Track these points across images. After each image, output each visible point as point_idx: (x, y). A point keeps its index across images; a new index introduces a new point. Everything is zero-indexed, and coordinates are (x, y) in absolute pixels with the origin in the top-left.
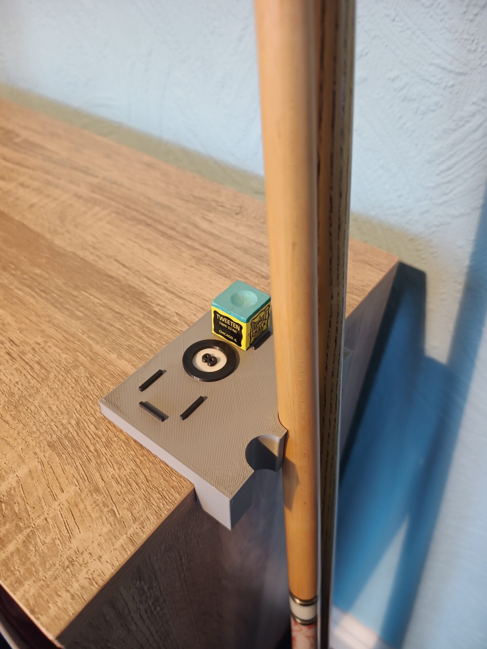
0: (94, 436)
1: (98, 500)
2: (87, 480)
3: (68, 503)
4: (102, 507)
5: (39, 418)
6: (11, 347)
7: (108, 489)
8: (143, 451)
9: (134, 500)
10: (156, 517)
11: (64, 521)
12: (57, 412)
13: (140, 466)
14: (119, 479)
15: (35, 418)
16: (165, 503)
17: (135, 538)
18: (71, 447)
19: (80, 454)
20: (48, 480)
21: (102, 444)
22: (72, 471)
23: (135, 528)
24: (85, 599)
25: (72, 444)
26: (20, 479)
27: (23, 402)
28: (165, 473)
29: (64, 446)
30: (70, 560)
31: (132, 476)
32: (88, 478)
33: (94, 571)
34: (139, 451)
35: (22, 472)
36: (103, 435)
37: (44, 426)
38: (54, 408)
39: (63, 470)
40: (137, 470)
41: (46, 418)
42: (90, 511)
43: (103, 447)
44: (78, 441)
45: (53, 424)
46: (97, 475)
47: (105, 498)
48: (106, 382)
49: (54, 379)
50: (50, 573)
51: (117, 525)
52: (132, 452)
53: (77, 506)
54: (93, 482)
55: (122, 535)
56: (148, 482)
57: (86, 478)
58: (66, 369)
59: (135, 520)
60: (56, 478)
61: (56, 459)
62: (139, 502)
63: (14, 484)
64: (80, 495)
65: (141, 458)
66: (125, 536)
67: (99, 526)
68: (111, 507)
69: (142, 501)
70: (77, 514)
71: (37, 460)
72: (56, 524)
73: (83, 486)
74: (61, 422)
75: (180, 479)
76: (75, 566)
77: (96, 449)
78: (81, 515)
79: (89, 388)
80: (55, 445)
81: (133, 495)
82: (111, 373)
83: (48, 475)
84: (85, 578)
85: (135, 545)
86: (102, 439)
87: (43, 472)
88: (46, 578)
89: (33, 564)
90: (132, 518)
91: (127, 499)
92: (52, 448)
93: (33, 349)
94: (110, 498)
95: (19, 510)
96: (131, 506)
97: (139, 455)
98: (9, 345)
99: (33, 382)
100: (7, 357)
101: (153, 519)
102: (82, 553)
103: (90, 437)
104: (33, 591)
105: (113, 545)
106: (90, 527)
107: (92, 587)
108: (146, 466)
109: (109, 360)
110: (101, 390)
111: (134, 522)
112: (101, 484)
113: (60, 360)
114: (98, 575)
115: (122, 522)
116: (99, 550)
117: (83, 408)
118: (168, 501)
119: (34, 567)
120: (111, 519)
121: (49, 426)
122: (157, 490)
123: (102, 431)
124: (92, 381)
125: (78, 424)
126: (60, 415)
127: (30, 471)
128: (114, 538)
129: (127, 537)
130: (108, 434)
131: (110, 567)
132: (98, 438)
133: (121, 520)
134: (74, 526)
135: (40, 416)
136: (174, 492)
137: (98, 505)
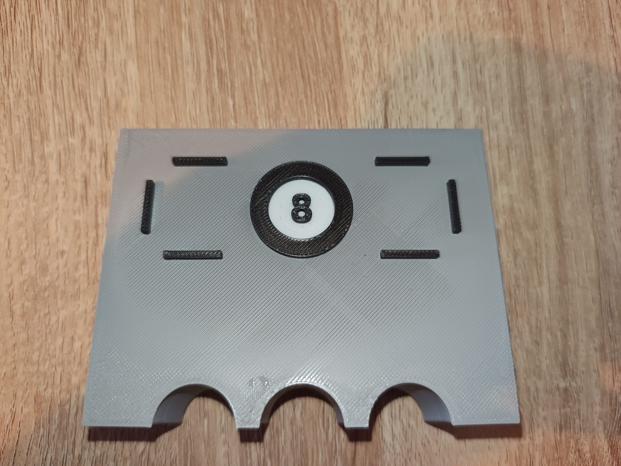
92: (37, 406)
121: (54, 369)
126: (76, 365)
135: (53, 342)
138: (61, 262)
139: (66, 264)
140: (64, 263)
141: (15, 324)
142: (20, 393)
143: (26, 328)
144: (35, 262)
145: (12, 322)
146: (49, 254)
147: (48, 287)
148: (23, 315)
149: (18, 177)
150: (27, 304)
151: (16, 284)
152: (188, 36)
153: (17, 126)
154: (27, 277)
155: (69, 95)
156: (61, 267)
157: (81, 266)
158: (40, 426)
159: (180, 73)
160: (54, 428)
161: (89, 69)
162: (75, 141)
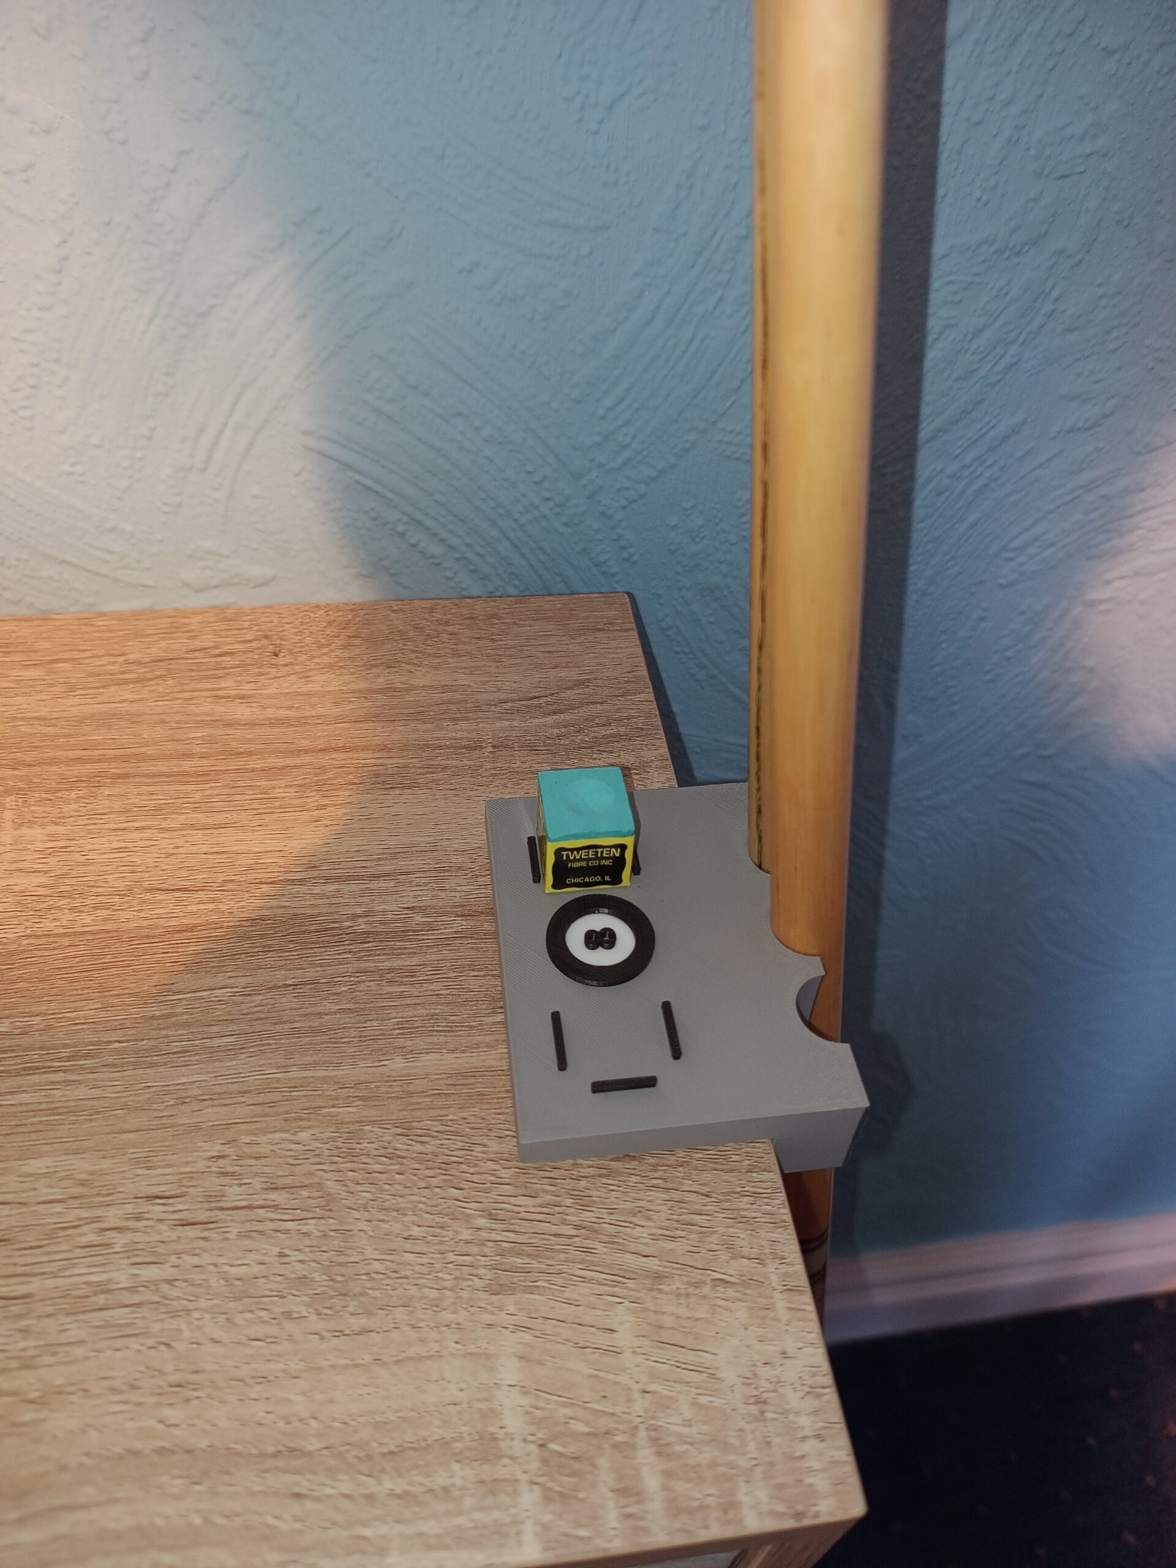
1: (678, 1289)
2: (625, 1281)
3: (643, 1336)
4: (697, 1291)
5: (413, 1270)
6: (171, 1209)
7: (671, 1260)
8: (646, 1161)
9: (724, 1237)
10: (780, 1230)
11: (672, 1365)
12: (431, 1234)
13: (671, 1186)
14: (668, 1233)
15: (407, 1278)
16: (766, 1200)
17: (791, 1282)
18: (533, 1260)
19: (562, 1256)
20: (566, 1340)
21: (572, 1210)
22: (585, 1291)
23: (774, 1270)
24: (836, 1421)
26: (522, 1384)
27: (343, 1273)
28: (716, 1163)
29: (520, 1270)
30: (753, 1400)
31: (679, 1211)
32: (622, 1275)
33: (800, 1377)
34: (642, 1168)
35: (509, 1371)
36: (558, 1196)
37: (440, 1275)
38: (416, 1231)
39: (570, 1304)
40: (674, 1196)
41: (425, 1260)
42: (690, 1315)
43: (581, 1213)
44: (531, 1241)
45: (451, 1257)
46: (628, 1259)
47: (685, 1276)
48: (447, 1116)
49: (344, 1188)
50: (752, 1446)
51: (748, 1291)
52: (634, 1179)
53: (661, 1327)
54: (636, 1273)
55: (772, 1298)
56: (711, 1197)
57: (618, 1279)
58: (342, 1155)
59: (760, 1260)
60: (576, 1326)
61: (535, 1299)
62: (734, 1233)
63: (525, 1401)
64: (645, 1309)
65: (657, 1174)
66: (777, 1295)
67: (728, 1319)
68: (708, 1279)
69: (736, 1229)
70: (678, 1338)
71: (506, 1332)
72: (668, 1381)
73: (631, 1293)
74: (460, 1240)
75: (743, 1150)
76: (768, 1400)
77: (577, 1226)
78: (683, 1332)
79: (429, 1148)
80: (502, 1282)
81: (715, 1232)
82: (433, 1095)
83: (559, 1333)
84: (802, 1398)
85: (803, 1291)
86: (563, 1204)
87: (542, 1338)
88: (755, 1459)
89: (713, 1465)
90: (754, 1262)
91: (714, 1247)
92: (505, 1291)
93: (225, 1174)
94: (690, 1269)
95: (587, 1424)
96: (732, 1250)
97: (649, 1173)
98: (161, 1208)
99: (311, 1226)
100: (190, 1232)
101: (779, 1235)
102: (756, 1375)
103: (541, 1217)
104: (762, 1495)
105: (778, 1320)
106: (717, 1333)
107: (826, 1398)
108: (678, 1177)
109: (399, 1077)
110: (456, 1133)
111: (764, 1265)
112: (653, 1264)
113: (307, 1148)
114: (812, 1377)
115: (748, 1282)
116: (770, 1347)
117: (465, 1186)
118: (767, 1196)
119: (719, 1465)
120: (730, 1292)
121: (450, 1266)
123: (546, 1192)
124: (419, 1134)
126: (445, 1233)
127: (522, 1358)
128: (767, 1311)
129: (780, 1293)
130: (563, 1188)
131: (810, 1350)
132: (556, 1208)
133: (743, 1280)
134: (697, 1356)
135: (410, 1268)
136: (758, 1176)
137: (688, 1295)
139: (299, 1250)
140: (297, 1253)
141: (380, 1328)
142: (486, 1318)
143: (387, 1310)
144: (291, 1297)
145: (378, 1332)
146: (282, 1275)
149: (156, 1328)
150: (351, 1309)
151: (320, 1326)
152: (9, 1097)
153: (76, 1333)
155: (48, 1253)
156: (302, 1257)
157: (304, 1229)
158: (533, 1286)
159: (61, 1104)
160: (538, 1265)
161: (16, 1227)
162: (120, 1241)
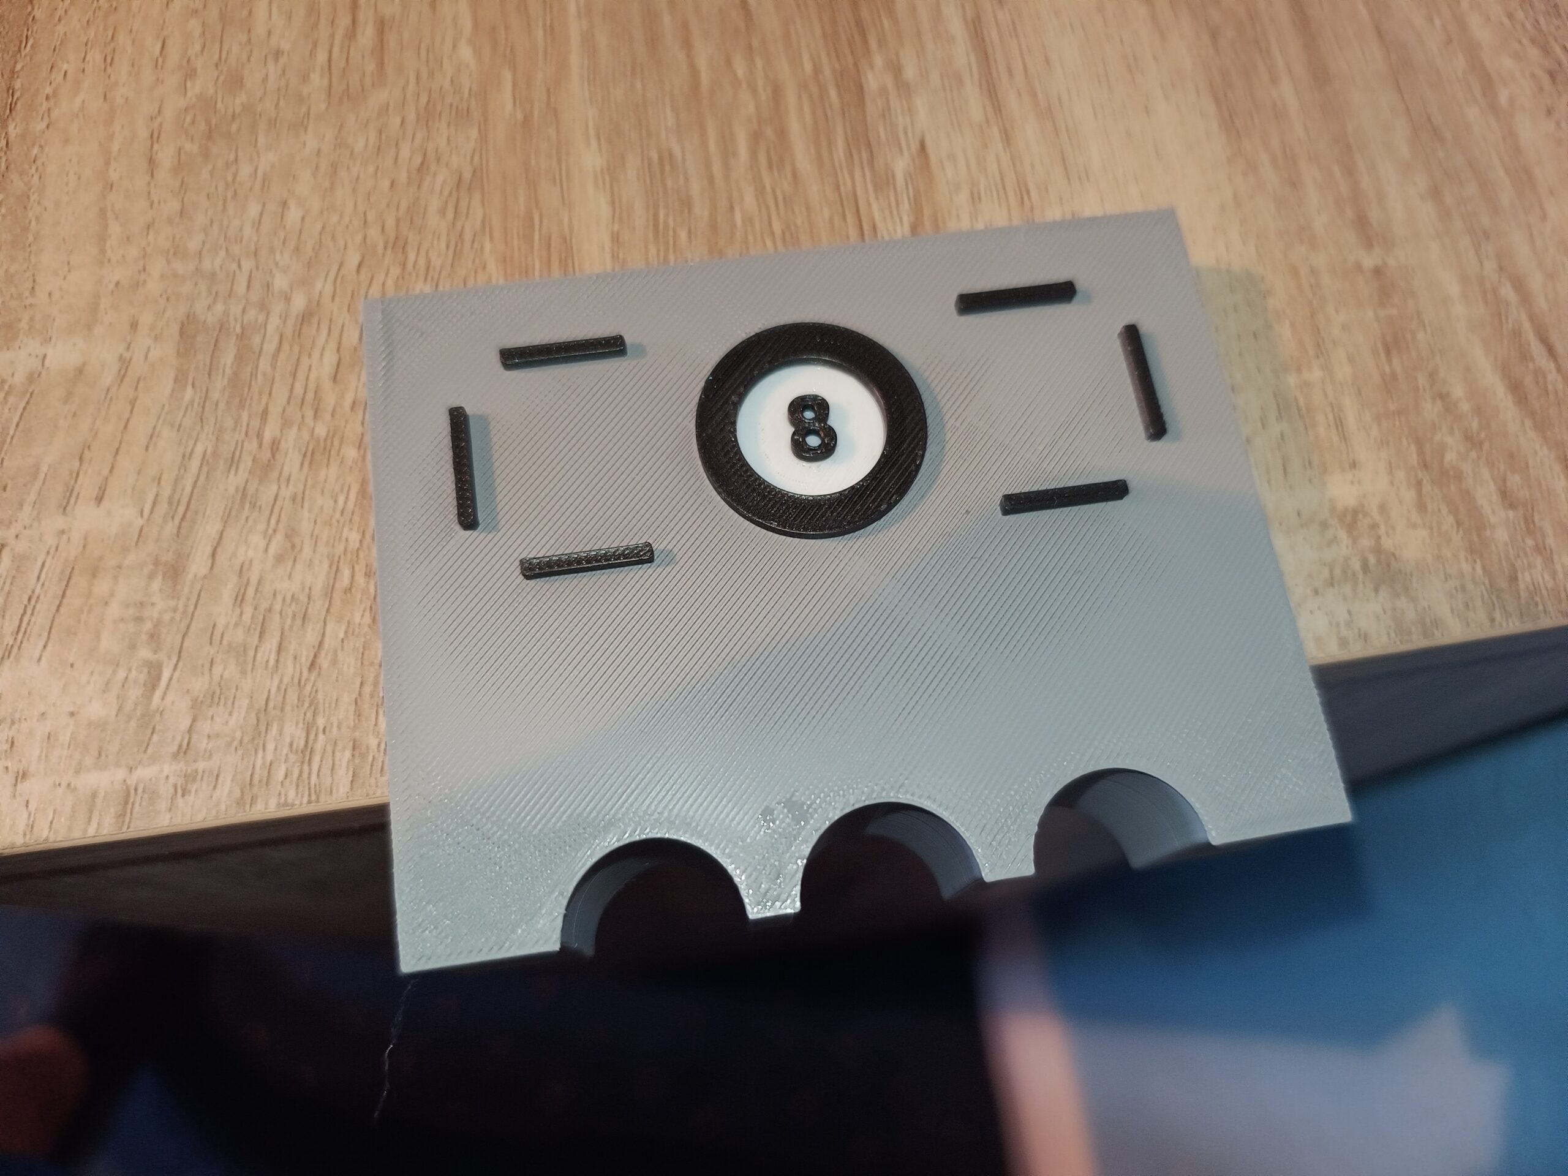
0: (310, 396)
1: (153, 604)
2: (177, 520)
3: (84, 547)
4: (144, 637)
5: (234, 217)
7: (202, 594)
11: (33, 593)
12: (289, 235)
13: (337, 600)
14: (251, 591)
15: (223, 210)
16: (296, 772)
17: (140, 805)
18: (229, 382)
20: (96, 433)
21: (306, 436)
22: (168, 459)
23: (165, 773)
25: (236, 374)
26: (44, 373)
27: (242, 131)
29: (214, 362)
31: (290, 612)
32: (187, 514)
35: (65, 355)
36: (332, 416)
37: (222, 253)
39: (151, 437)
40: (318, 605)
42: (108, 622)
43: (300, 451)
44: (260, 376)
46: (212, 526)
47: (173, 619)
48: (491, 240)
49: (374, 115)
51: (133, 724)
55: (117, 765)
56: (309, 673)
57: (181, 510)
58: (430, 106)
59: (184, 751)
60: (117, 445)
61: (165, 386)
62: (239, 709)
63: (19, 379)
64: (125, 550)
66: (120, 774)
67: (92, 683)
68: (161, 656)
69: (247, 712)
70: (74, 601)
71: (122, 348)
73: (156, 529)
74: (273, 276)
77: (279, 443)
78: (81, 610)
79: (433, 220)
83: (109, 421)
85: (123, 822)
86: (319, 422)
87: (105, 398)
90: (182, 740)
92: (185, 342)
94: (183, 628)
96: (209, 700)
97: (363, 563)
101: (226, 791)
103: (299, 389)
105: (77, 772)
108: (353, 613)
109: (567, 165)
111: (176, 756)
112: (198, 566)
113: (445, 60)
115: (149, 725)
116: (37, 752)
117: (363, 275)
118: (305, 776)
120: (134, 693)
121: (234, 266)
122: (309, 715)
123: (342, 396)
124: (461, 202)
125: (306, 317)
126: (288, 254)
127: (81, 371)
128: (96, 753)
129: (125, 781)
130: (347, 421)
131: (22, 824)
132: (312, 413)
133: (153, 717)
135: (239, 214)
136: (344, 765)
137: (139, 619)
138: (273, 69)
139: (284, 73)
140: (280, 71)
141: (155, 185)
142: (147, 320)
143: (179, 192)
144: (216, 74)
145: (149, 184)
146: (249, 59)
147: (239, 114)
148: (178, 168)
154: (194, 100)
156: (272, 79)
157: (314, 75)
158: (186, 383)
160: (219, 386)
